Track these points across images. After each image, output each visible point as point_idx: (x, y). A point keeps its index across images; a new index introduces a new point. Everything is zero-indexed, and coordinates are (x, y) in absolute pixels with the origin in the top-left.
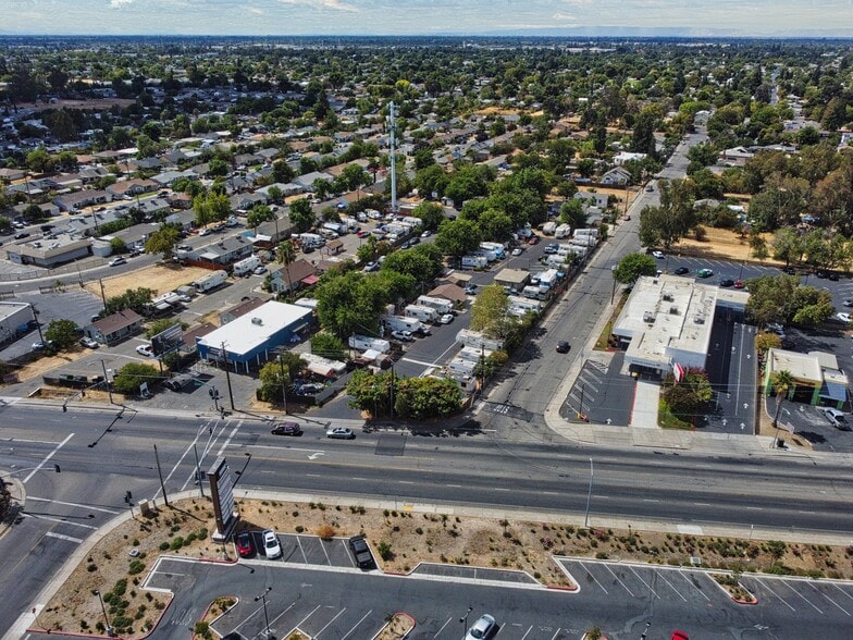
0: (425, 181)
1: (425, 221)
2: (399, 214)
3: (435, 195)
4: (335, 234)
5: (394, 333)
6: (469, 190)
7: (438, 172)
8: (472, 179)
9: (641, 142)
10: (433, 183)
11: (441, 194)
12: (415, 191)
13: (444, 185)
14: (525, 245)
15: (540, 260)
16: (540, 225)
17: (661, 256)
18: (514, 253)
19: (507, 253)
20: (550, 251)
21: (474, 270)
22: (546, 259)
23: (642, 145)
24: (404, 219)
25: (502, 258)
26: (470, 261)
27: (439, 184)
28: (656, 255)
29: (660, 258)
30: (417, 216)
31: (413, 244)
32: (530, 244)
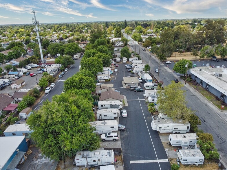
1: (63, 64)
2: (47, 64)
3: (59, 55)
4: (17, 77)
5: (103, 137)
9: (118, 34)
10: (57, 50)
11: (62, 54)
12: (49, 55)
13: (63, 50)
14: (115, 67)
15: (129, 72)
16: (114, 59)
17: (170, 63)
18: (116, 71)
19: (113, 71)
20: (129, 68)
21: (106, 81)
22: (133, 71)
23: (119, 35)
24: (52, 65)
25: (112, 74)
26: (102, 77)
27: (60, 50)
28: (168, 63)
29: (170, 64)
30: (58, 63)
31: (63, 75)
32: (116, 67)
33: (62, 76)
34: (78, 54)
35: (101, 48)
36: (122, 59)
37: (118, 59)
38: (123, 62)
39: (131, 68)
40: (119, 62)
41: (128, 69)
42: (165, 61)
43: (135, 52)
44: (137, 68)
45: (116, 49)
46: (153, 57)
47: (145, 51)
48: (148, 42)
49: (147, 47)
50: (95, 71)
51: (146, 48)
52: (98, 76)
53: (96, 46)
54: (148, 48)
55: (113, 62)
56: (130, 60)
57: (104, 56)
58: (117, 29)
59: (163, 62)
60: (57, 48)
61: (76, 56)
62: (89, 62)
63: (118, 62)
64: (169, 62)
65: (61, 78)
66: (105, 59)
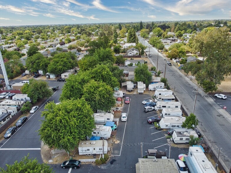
0: (33, 64)
1: (31, 97)
2: (12, 91)
3: (41, 72)
6: (64, 66)
7: (40, 57)
8: (65, 59)
9: (132, 38)
10: (38, 65)
11: (45, 71)
12: (27, 72)
13: (46, 65)
14: (123, 105)
15: (151, 123)
16: (123, 84)
17: (226, 97)
18: (124, 119)
19: (117, 120)
20: (150, 110)
21: (97, 163)
22: (158, 121)
23: (133, 40)
24: (13, 97)
25: (115, 129)
26: (88, 150)
27: (43, 65)
28: (221, 97)
29: (225, 99)
30: (25, 93)
31: (19, 126)
32: (126, 103)
33: (12, 134)
34: (69, 70)
35: (99, 71)
36: (137, 83)
37: (130, 85)
38: (139, 91)
39: (154, 110)
40: (132, 91)
41: (148, 111)
42: (214, 91)
43: (156, 69)
44: (166, 114)
45: (127, 63)
46: (187, 79)
47: (170, 65)
48: (175, 52)
49: (173, 59)
50: (71, 143)
51: (171, 59)
52: (80, 149)
53: (92, 64)
54: (174, 61)
55: (120, 93)
56: (151, 87)
57: (101, 91)
58: (130, 32)
59: (209, 94)
60: (38, 62)
61: (65, 76)
62: (58, 118)
63: (129, 91)
64: (223, 95)
65: (8, 138)
66: (104, 96)
